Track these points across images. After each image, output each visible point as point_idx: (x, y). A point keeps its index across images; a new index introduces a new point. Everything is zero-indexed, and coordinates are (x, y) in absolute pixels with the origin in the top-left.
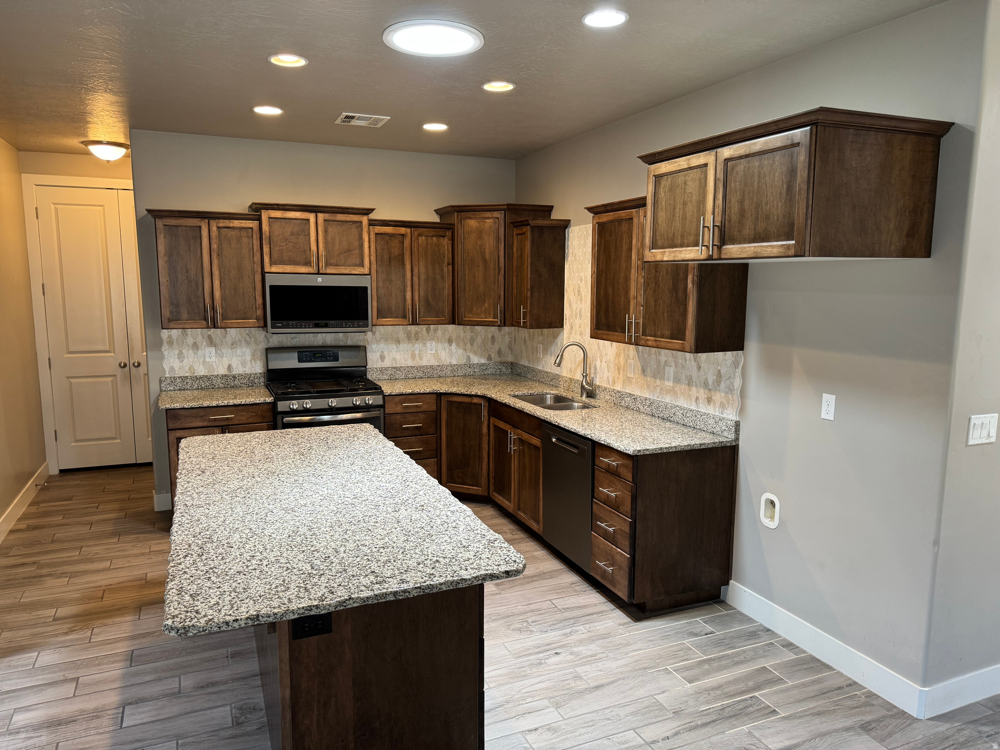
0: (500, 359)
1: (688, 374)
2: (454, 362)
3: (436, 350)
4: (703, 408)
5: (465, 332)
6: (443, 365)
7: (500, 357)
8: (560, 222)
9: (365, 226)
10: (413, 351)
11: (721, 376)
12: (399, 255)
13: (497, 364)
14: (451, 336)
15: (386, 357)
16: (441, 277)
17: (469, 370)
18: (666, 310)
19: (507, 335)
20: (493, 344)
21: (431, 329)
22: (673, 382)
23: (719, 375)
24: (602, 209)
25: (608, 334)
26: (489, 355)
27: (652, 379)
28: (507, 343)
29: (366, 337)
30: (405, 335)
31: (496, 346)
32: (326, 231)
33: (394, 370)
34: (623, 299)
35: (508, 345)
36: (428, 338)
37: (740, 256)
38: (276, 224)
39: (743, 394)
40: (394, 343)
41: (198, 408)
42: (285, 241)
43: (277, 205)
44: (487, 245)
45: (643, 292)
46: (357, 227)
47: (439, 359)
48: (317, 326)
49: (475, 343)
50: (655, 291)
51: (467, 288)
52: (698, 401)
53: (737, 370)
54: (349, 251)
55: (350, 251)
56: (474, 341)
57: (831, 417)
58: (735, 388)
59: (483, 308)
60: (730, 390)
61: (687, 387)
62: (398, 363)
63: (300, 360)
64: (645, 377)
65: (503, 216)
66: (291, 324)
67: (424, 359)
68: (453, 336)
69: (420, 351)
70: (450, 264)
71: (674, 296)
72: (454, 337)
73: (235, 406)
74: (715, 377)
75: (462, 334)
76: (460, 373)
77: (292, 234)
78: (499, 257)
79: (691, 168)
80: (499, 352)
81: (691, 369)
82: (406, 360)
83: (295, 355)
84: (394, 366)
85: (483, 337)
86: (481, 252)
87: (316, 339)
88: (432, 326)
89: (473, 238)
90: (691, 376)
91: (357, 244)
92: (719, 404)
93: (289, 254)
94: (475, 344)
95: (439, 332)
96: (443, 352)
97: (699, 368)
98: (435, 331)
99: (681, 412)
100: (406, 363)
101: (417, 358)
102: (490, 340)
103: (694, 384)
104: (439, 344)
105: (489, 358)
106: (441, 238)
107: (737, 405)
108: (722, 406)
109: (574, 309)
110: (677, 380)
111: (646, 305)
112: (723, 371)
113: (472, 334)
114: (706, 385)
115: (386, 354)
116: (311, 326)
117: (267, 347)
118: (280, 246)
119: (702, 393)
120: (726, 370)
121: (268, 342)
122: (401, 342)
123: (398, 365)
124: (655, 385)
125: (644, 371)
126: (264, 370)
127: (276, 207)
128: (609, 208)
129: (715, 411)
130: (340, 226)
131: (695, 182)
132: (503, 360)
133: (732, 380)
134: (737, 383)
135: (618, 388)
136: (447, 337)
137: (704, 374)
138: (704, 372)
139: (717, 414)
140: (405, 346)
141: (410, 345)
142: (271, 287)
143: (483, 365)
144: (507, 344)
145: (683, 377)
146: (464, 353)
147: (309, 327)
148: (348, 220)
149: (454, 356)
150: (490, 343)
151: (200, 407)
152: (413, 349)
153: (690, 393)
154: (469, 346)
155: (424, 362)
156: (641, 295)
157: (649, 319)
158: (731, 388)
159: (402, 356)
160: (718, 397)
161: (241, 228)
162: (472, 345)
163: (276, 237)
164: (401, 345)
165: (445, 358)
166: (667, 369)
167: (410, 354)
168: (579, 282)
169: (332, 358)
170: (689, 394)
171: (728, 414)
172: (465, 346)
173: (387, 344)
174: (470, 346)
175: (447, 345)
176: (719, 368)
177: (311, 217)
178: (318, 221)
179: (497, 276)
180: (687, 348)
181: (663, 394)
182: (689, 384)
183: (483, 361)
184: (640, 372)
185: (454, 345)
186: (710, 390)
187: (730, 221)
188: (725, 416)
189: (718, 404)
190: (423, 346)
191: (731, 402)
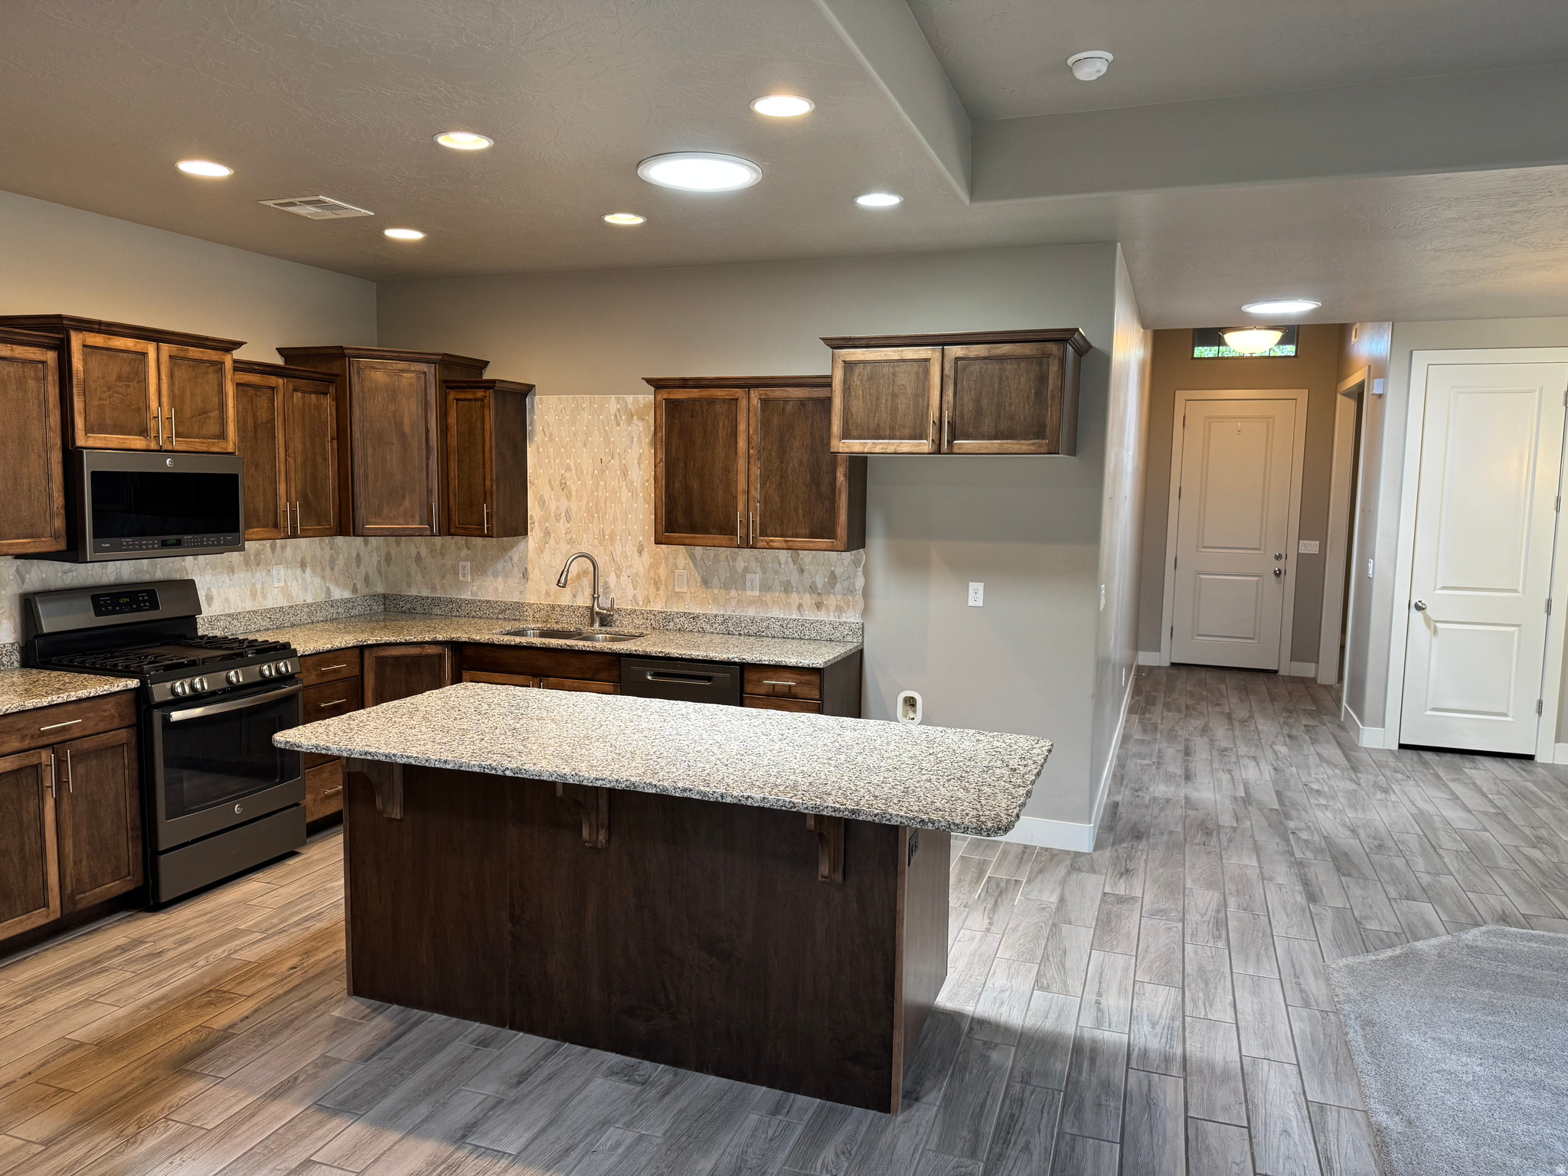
0: (367, 590)
1: (785, 579)
2: (309, 600)
3: (285, 581)
4: (810, 615)
5: (322, 549)
6: (296, 605)
7: (367, 587)
8: (512, 386)
9: (229, 371)
10: (253, 584)
11: (836, 577)
12: (268, 422)
13: (366, 598)
14: (304, 557)
15: (215, 597)
16: (323, 459)
17: (331, 610)
18: (800, 506)
19: (375, 552)
20: (358, 567)
21: (278, 545)
22: (759, 591)
23: (833, 576)
24: (678, 383)
25: (695, 538)
26: (355, 584)
27: (723, 591)
28: (375, 563)
29: (183, 564)
30: (242, 558)
31: (363, 570)
32: (171, 376)
33: (230, 619)
34: (721, 493)
35: (377, 568)
36: (273, 562)
37: (979, 452)
38: (93, 358)
39: (866, 593)
40: (225, 572)
41: (17, 712)
42: (109, 390)
43: (100, 323)
44: (406, 412)
45: (759, 485)
46: (216, 372)
47: (288, 596)
48: (164, 544)
49: (336, 566)
50: (780, 484)
51: (371, 477)
52: (801, 608)
53: (858, 569)
54: (204, 412)
55: (206, 413)
56: (335, 563)
57: (980, 603)
58: (857, 588)
59: (402, 509)
60: (850, 591)
61: (782, 595)
62: (232, 606)
63: (98, 613)
64: (709, 590)
65: (433, 370)
66: (125, 543)
67: (269, 596)
68: (307, 557)
69: (263, 583)
70: (334, 439)
71: (814, 490)
72: (308, 559)
73: (80, 701)
74: (826, 580)
75: (319, 553)
76: (319, 616)
77: (119, 378)
78: (427, 431)
79: (903, 361)
80: (367, 579)
81: (789, 575)
82: (243, 601)
83: (88, 603)
84: (227, 612)
85: (346, 555)
86: (396, 423)
87: (104, 571)
88: (278, 541)
89: (380, 400)
90: (789, 582)
91: (215, 400)
92: (834, 608)
93: (115, 414)
94: (336, 568)
95: (289, 550)
96: (294, 583)
97: (802, 571)
98: (283, 548)
99: (778, 624)
100: (243, 605)
101: (259, 596)
102: (354, 561)
103: (795, 589)
104: (289, 570)
105: (355, 590)
106: (322, 396)
107: (861, 604)
108: (839, 609)
109: (553, 508)
110: (766, 588)
111: (766, 500)
112: (837, 572)
113: (332, 552)
114: (813, 589)
115: (214, 592)
116: (156, 546)
117: (20, 591)
118: (100, 400)
119: (808, 599)
120: (842, 570)
121: (23, 581)
122: (236, 570)
123: (232, 611)
124: (728, 597)
125: (706, 583)
126: (15, 639)
127: (97, 327)
128: (690, 383)
129: (829, 615)
130: (191, 369)
131: (909, 374)
132: (372, 592)
133: (852, 581)
134: (860, 582)
135: (657, 606)
136: (299, 559)
137: (809, 577)
138: (810, 574)
139: (832, 618)
140: (242, 575)
141: (249, 574)
142: (94, 474)
143: (349, 600)
144: (375, 565)
145: (776, 583)
146: (323, 582)
147: (153, 547)
148: (204, 359)
149: (309, 590)
150: (354, 564)
151: (20, 712)
152: (253, 581)
153: (788, 600)
154: (328, 571)
155: (269, 603)
156: (756, 489)
157: (771, 517)
158: (851, 589)
159: (237, 594)
160: (831, 601)
161: (25, 362)
162: (332, 569)
163: (94, 382)
164: (236, 575)
165: (297, 594)
166: (748, 576)
167: (249, 589)
168: (563, 472)
169: (147, 604)
170: (787, 602)
171: (847, 618)
172: (324, 571)
173: (215, 575)
174: (330, 572)
175: (299, 571)
176: (833, 569)
177: (151, 348)
178: (161, 358)
179: (424, 460)
180: (841, 546)
181: (743, 606)
182: (786, 591)
183: (347, 595)
184: (699, 584)
185: (308, 570)
186: (819, 594)
187: (962, 417)
188: (843, 619)
189: (832, 608)
190: (267, 574)
191: (851, 604)
